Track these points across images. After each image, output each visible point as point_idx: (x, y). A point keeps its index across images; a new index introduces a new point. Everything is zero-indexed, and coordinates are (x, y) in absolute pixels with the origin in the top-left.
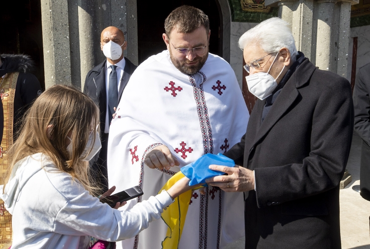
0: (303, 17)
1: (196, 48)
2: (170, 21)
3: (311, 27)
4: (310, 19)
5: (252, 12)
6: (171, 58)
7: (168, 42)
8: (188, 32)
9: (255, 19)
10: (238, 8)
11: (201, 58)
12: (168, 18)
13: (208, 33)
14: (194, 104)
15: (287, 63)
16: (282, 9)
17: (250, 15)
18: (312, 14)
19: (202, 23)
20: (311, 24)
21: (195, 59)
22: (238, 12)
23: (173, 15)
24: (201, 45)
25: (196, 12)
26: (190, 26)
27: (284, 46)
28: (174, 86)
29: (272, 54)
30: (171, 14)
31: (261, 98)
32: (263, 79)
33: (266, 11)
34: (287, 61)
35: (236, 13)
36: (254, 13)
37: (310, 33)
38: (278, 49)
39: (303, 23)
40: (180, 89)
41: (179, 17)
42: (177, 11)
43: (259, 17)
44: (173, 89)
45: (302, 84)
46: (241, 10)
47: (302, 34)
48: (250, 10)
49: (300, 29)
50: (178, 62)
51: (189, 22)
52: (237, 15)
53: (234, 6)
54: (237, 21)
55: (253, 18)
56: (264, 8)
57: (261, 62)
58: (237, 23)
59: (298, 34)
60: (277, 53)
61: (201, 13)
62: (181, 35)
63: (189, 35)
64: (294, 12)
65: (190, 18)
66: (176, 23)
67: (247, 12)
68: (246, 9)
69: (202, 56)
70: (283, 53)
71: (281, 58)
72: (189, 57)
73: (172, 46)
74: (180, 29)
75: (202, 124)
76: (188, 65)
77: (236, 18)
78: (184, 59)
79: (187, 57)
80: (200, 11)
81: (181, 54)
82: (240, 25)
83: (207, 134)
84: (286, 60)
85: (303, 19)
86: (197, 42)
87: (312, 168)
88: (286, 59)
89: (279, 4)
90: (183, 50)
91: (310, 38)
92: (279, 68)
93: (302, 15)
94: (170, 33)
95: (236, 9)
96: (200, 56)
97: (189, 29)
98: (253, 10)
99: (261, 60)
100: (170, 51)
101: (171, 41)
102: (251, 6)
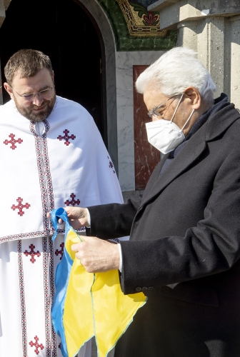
0: (211, 41)
1: (42, 92)
2: (11, 68)
3: (222, 53)
4: (221, 44)
5: (142, 38)
6: (17, 107)
7: (11, 91)
8: (31, 76)
9: (147, 46)
10: (125, 33)
11: (49, 101)
12: (7, 66)
13: (51, 74)
14: (34, 156)
15: (196, 106)
16: (183, 31)
17: (141, 41)
18: (223, 36)
19: (43, 65)
20: (222, 49)
21: (43, 104)
22: (125, 38)
23: (12, 62)
24: (47, 87)
25: (36, 55)
26: (32, 69)
27: (189, 85)
28: (15, 138)
29: (174, 97)
30: (10, 61)
31: (164, 151)
32: (166, 128)
33: (162, 34)
34: (197, 102)
35: (122, 40)
36: (146, 38)
37: (221, 61)
38: (182, 90)
39: (212, 49)
40: (20, 141)
41: (18, 62)
42: (16, 57)
43: (153, 43)
44: (13, 142)
45: (213, 137)
46: (128, 35)
47: (211, 63)
48: (140, 35)
49: (208, 57)
50: (24, 110)
51: (30, 66)
52: (123, 42)
53: (118, 31)
54: (124, 49)
55: (144, 44)
56: (158, 31)
57: (163, 109)
58: (124, 53)
59: (206, 63)
60: (180, 95)
61: (41, 54)
62: (24, 81)
63: (32, 78)
64: (199, 35)
65: (30, 61)
66: (17, 69)
67: (136, 38)
68: (135, 34)
69: (49, 99)
70: (189, 93)
71: (188, 100)
72: (36, 102)
73: (16, 95)
74: (22, 74)
75: (42, 178)
76: (36, 112)
77: (122, 46)
78: (32, 105)
79: (34, 103)
80: (40, 52)
81: (26, 101)
82: (127, 55)
83: (47, 187)
84: (195, 102)
85: (212, 44)
86: (42, 85)
87: (199, 241)
88: (195, 100)
89: (178, 26)
90: (29, 96)
91: (221, 68)
92: (186, 114)
93: (210, 38)
94: (11, 81)
95: (121, 34)
96: (48, 99)
97: (32, 73)
98: (144, 35)
99: (162, 106)
100: (15, 100)
101: (15, 90)
102: (140, 30)
